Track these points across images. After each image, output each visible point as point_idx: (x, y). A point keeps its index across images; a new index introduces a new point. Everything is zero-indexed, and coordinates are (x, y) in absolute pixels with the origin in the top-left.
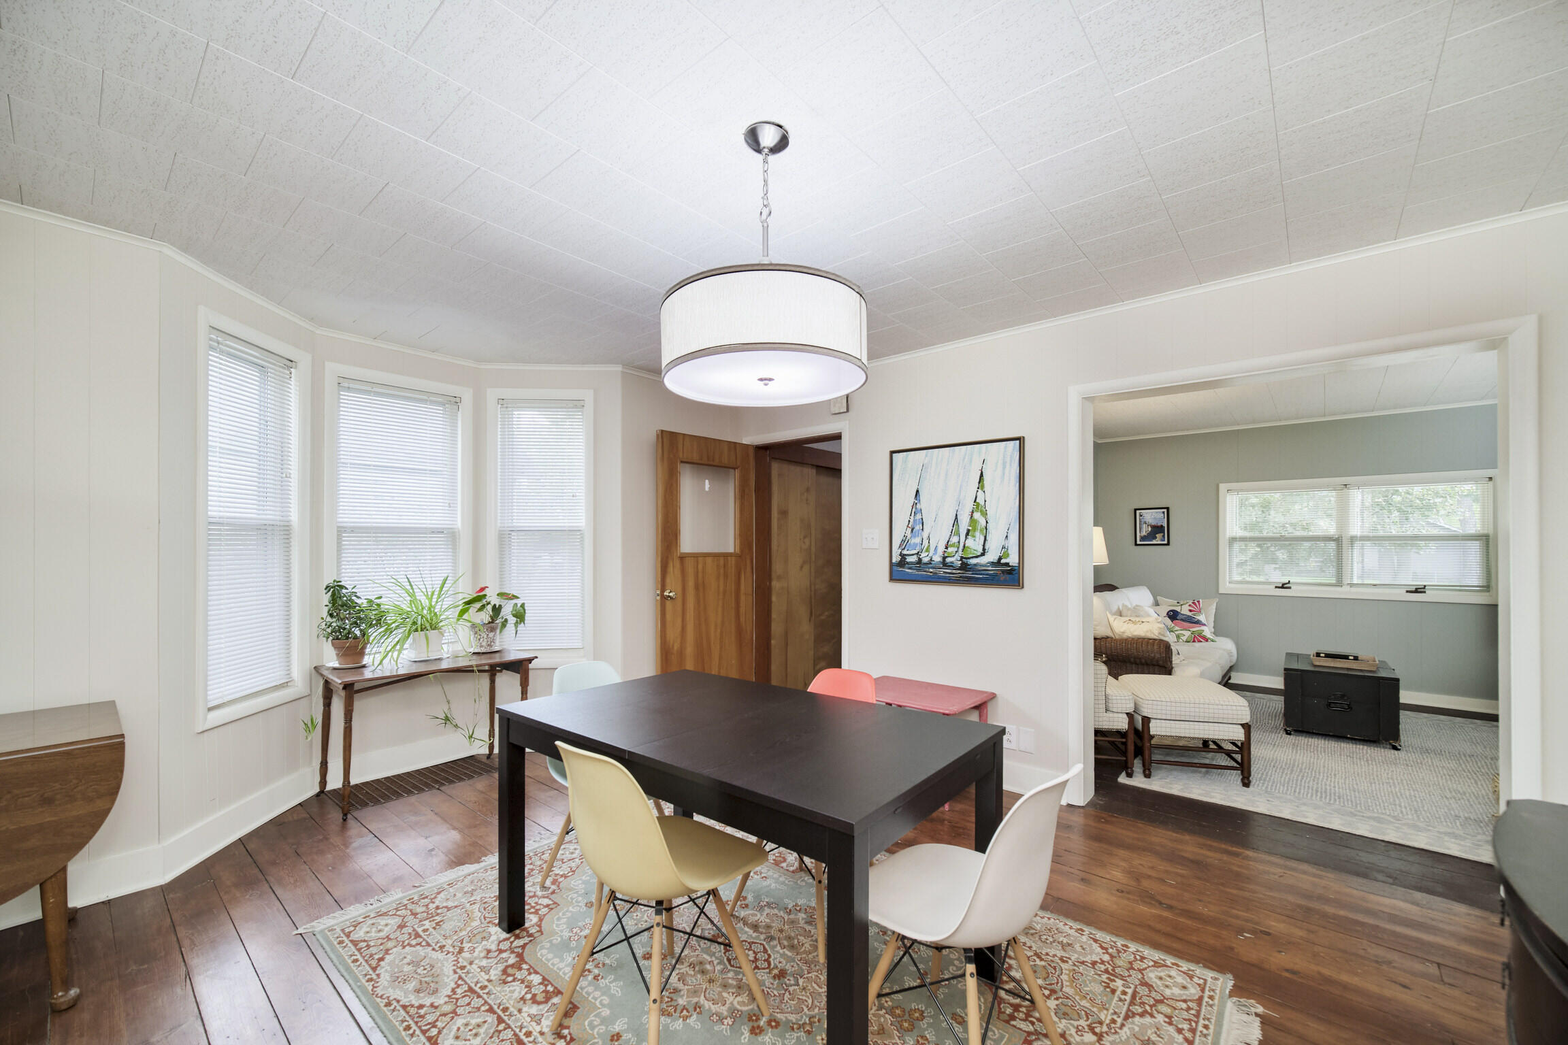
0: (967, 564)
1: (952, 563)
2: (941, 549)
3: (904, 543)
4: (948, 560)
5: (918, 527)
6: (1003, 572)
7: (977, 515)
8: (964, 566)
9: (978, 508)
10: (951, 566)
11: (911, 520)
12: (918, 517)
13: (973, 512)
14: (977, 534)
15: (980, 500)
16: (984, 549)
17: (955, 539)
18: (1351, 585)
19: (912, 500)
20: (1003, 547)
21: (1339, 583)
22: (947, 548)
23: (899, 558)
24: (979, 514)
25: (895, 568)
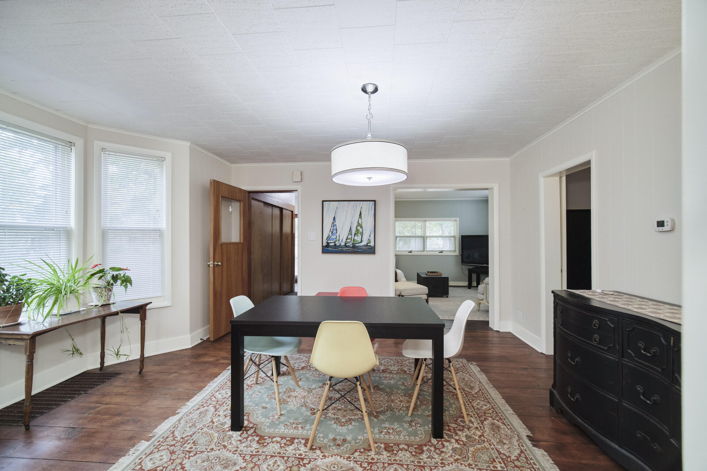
0: (355, 246)
1: (349, 245)
2: (344, 240)
3: (328, 238)
4: (347, 244)
5: (335, 232)
6: (369, 248)
7: (359, 228)
8: (354, 247)
9: (359, 225)
10: (348, 247)
11: (332, 229)
12: (335, 227)
13: (357, 227)
14: (359, 235)
15: (360, 222)
16: (361, 240)
17: (350, 237)
18: (427, 251)
19: (332, 221)
20: (369, 240)
21: (424, 251)
22: (347, 240)
23: (326, 244)
24: (359, 227)
25: (324, 248)
